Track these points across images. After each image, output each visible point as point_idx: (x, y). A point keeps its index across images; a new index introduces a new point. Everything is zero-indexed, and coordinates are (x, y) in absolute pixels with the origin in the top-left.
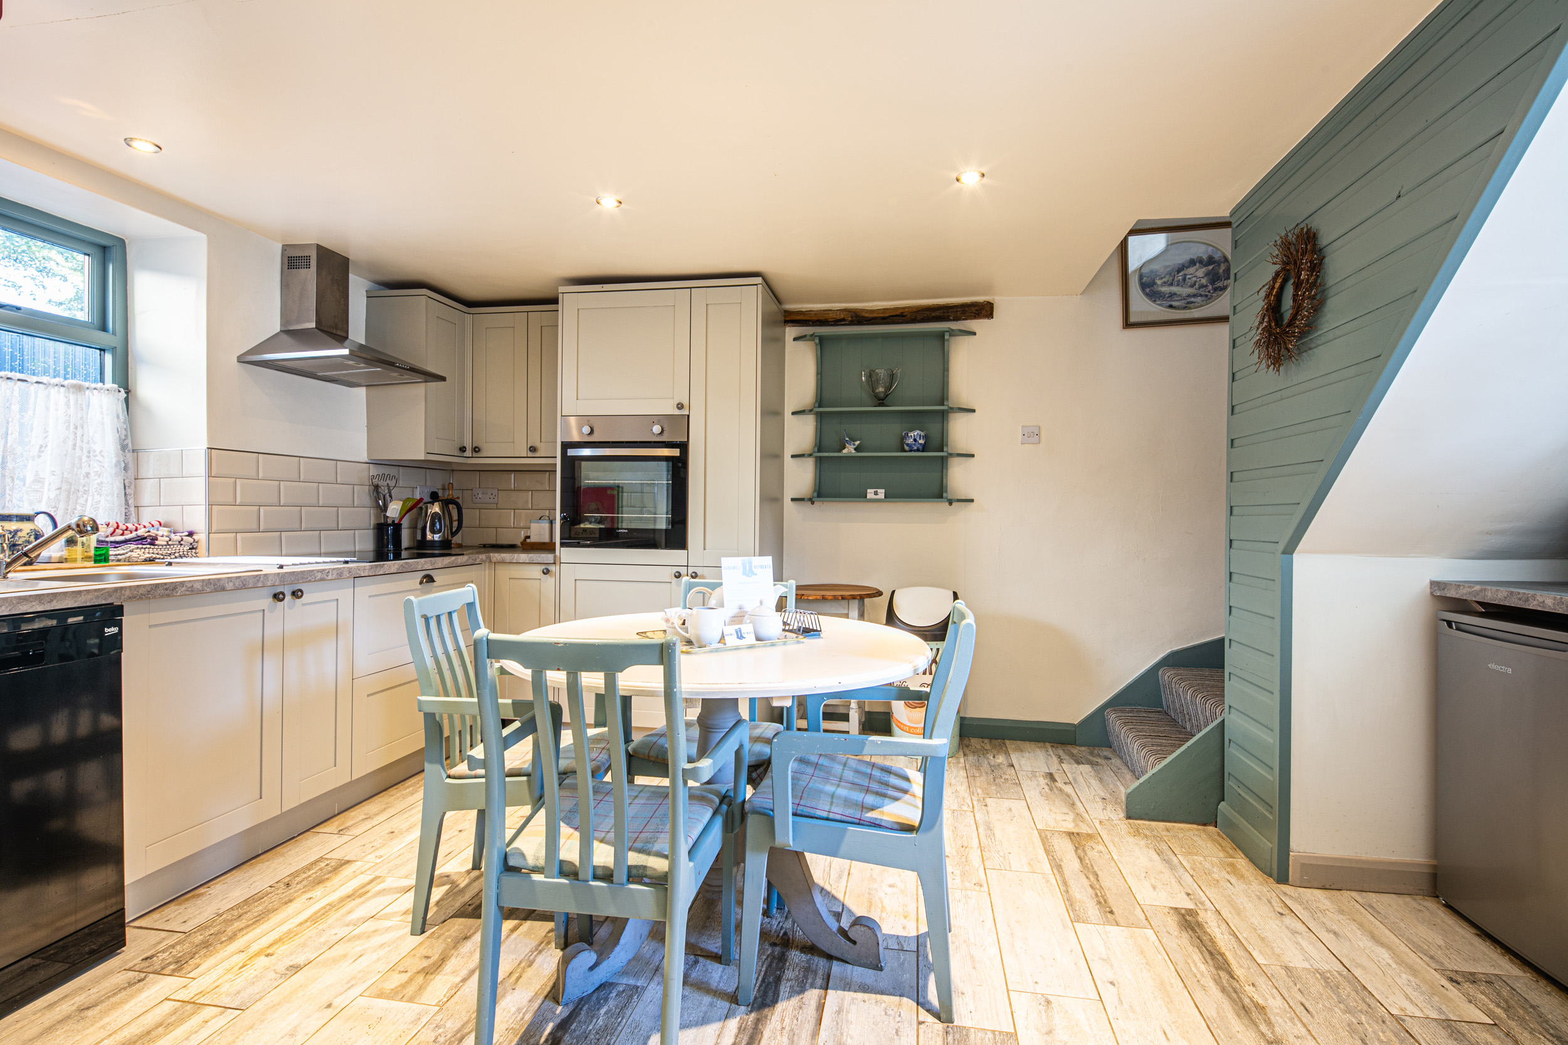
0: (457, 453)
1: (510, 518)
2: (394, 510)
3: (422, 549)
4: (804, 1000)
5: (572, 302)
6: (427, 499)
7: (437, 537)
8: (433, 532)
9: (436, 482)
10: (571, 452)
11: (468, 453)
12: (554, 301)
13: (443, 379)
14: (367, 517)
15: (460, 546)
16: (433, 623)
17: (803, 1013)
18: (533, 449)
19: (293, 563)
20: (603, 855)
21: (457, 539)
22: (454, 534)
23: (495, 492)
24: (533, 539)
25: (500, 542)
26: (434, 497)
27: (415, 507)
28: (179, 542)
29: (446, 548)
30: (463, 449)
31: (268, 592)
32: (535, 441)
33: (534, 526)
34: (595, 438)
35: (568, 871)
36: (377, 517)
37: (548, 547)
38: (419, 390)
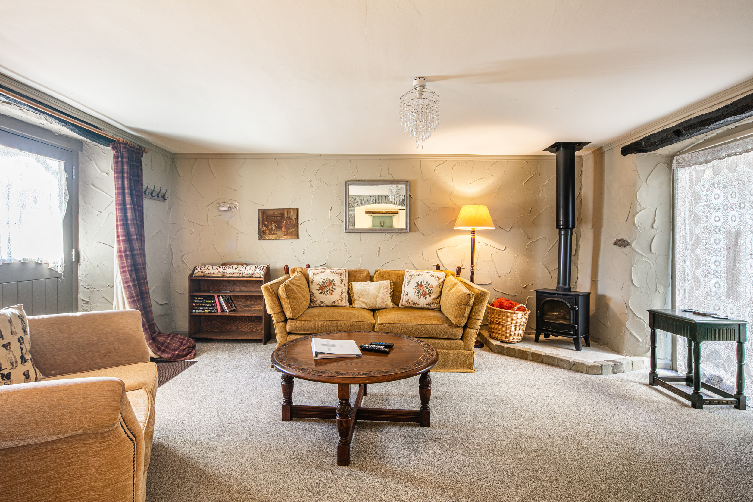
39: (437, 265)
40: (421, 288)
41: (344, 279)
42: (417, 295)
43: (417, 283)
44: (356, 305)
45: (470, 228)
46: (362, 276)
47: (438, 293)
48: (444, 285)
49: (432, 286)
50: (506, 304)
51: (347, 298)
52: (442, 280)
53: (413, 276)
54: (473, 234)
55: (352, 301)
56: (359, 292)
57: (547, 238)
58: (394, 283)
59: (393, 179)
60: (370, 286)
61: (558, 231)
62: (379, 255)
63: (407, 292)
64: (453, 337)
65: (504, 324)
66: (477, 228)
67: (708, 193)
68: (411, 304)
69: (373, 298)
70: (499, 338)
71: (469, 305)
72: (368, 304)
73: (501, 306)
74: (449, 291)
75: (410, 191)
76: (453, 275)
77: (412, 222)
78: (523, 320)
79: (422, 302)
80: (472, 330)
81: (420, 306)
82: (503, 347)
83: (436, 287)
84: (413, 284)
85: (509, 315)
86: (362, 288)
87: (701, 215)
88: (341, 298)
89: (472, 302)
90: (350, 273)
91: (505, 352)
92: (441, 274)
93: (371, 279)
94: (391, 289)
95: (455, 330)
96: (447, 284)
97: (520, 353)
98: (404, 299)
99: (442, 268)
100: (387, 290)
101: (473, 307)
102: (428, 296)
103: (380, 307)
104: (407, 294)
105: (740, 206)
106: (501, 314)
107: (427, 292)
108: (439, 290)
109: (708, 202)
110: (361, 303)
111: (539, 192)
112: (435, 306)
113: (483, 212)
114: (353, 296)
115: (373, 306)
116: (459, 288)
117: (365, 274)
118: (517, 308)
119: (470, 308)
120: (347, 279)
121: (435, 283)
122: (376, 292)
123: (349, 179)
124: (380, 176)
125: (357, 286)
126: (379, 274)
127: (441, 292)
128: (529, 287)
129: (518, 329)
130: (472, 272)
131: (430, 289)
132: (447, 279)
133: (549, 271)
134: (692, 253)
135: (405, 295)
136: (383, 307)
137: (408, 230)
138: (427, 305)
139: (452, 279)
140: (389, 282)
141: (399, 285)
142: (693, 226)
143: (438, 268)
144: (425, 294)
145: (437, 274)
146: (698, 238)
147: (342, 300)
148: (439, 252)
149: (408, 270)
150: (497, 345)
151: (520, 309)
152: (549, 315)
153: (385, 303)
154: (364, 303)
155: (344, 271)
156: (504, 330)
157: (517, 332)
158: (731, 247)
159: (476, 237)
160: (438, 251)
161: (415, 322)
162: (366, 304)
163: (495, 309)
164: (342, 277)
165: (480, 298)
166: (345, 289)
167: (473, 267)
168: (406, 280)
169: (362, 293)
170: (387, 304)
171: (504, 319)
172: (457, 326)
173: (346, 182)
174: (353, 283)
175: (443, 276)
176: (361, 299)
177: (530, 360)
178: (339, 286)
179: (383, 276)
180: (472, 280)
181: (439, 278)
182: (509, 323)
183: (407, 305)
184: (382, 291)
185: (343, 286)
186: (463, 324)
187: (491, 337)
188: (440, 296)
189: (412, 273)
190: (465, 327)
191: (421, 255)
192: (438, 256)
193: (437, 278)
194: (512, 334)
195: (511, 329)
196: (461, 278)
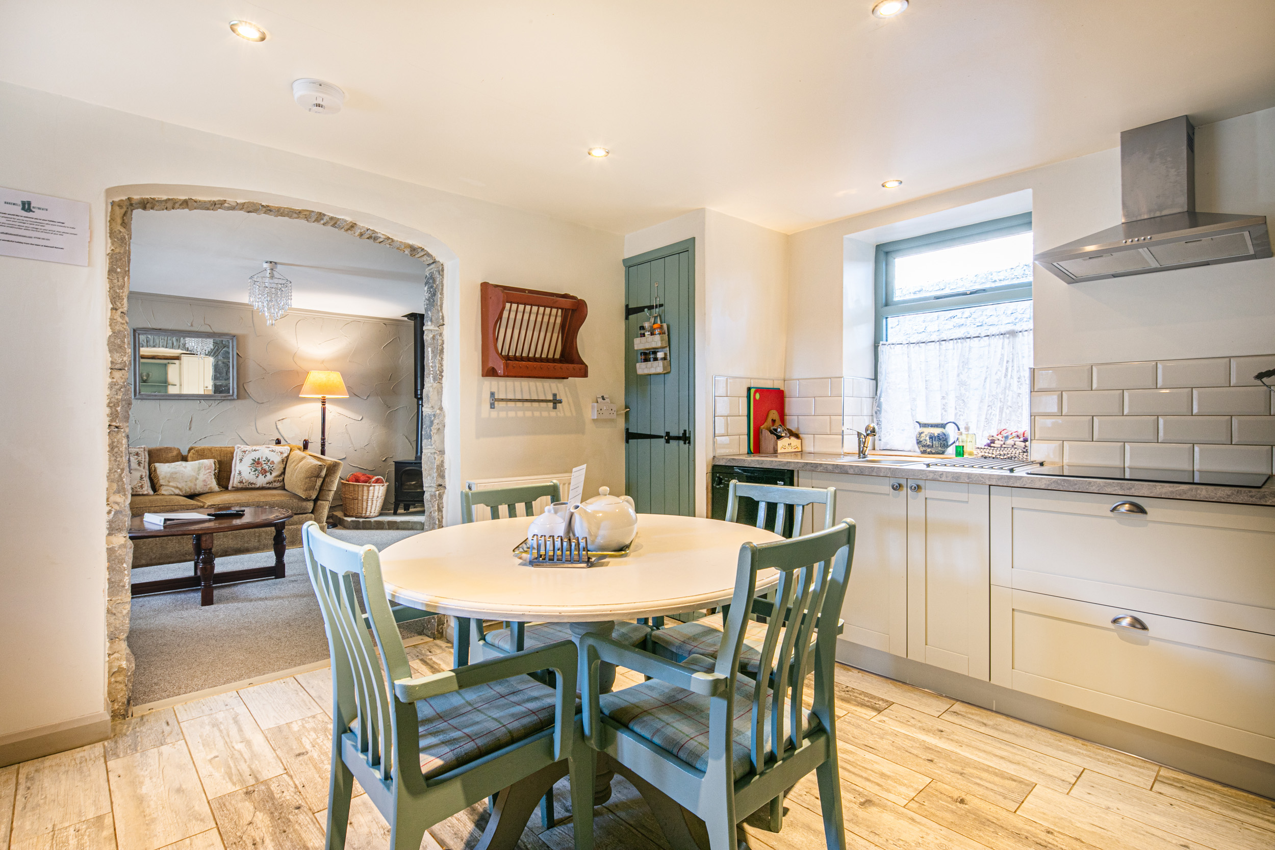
4: (459, 840)
17: (450, 832)
28: (1013, 446)
31: (887, 482)
39: (278, 439)
40: (259, 465)
41: (143, 460)
42: (254, 473)
43: (253, 460)
44: (164, 491)
45: (320, 396)
46: (170, 455)
47: (282, 470)
48: (289, 460)
49: (273, 462)
50: (362, 478)
51: (149, 484)
52: (286, 455)
53: (247, 452)
54: (324, 403)
55: (157, 486)
56: (169, 475)
57: (408, 407)
58: (220, 463)
59: (211, 331)
60: (185, 467)
61: (416, 400)
62: (190, 429)
63: (240, 471)
64: (302, 512)
65: (360, 498)
66: (327, 396)
68: (245, 484)
69: (191, 481)
70: (354, 514)
71: (320, 477)
72: (183, 489)
73: (357, 480)
74: (296, 465)
75: (237, 349)
76: (299, 449)
77: (241, 386)
78: (380, 492)
79: (261, 481)
80: (324, 502)
81: (258, 486)
82: (359, 521)
83: (279, 463)
84: (248, 460)
85: (365, 488)
86: (173, 470)
88: (140, 484)
89: (323, 473)
90: (151, 453)
91: (361, 526)
92: (285, 449)
93: (185, 459)
94: (215, 470)
95: (304, 504)
96: (292, 459)
97: (377, 524)
98: (235, 479)
99: (283, 442)
100: (210, 471)
101: (324, 479)
102: (268, 474)
103: (201, 491)
104: (240, 473)
106: (356, 489)
107: (267, 469)
108: (283, 466)
110: (173, 489)
111: (399, 358)
112: (277, 485)
113: (336, 378)
114: (159, 480)
115: (189, 492)
116: (308, 461)
117: (175, 453)
118: (373, 480)
119: (321, 480)
120: (147, 460)
121: (277, 459)
122: (194, 474)
123: (140, 326)
124: (192, 325)
125: (164, 469)
126: (197, 451)
127: (285, 469)
128: (388, 460)
129: (375, 502)
130: (322, 445)
131: (271, 466)
132: (292, 453)
133: (409, 442)
135: (237, 474)
136: (205, 492)
137: (235, 396)
138: (267, 483)
139: (298, 453)
140: (212, 461)
141: (226, 464)
143: (278, 442)
144: (264, 472)
145: (278, 448)
147: (142, 487)
148: (279, 424)
149: (239, 446)
150: (352, 521)
151: (377, 481)
152: (407, 485)
153: (209, 486)
154: (177, 488)
155: (142, 450)
156: (360, 505)
157: (374, 505)
159: (327, 406)
160: (277, 422)
161: (256, 500)
162: (180, 489)
163: (349, 484)
164: (140, 458)
165: (332, 468)
166: (145, 472)
167: (323, 439)
168: (238, 457)
169: (173, 477)
170: (211, 487)
171: (360, 493)
172: (307, 500)
173: (134, 331)
174: (157, 465)
175: (287, 451)
176: (171, 484)
177: (386, 529)
178: (136, 470)
179: (201, 454)
180: (323, 453)
181: (282, 453)
182: (365, 497)
183: (240, 486)
184: (203, 472)
185: (142, 468)
186: (314, 497)
187: (346, 515)
188: (284, 473)
189: (245, 449)
190: (316, 501)
191: (254, 428)
192: (277, 428)
193: (279, 454)
194: (369, 509)
195: (367, 503)
196: (309, 452)
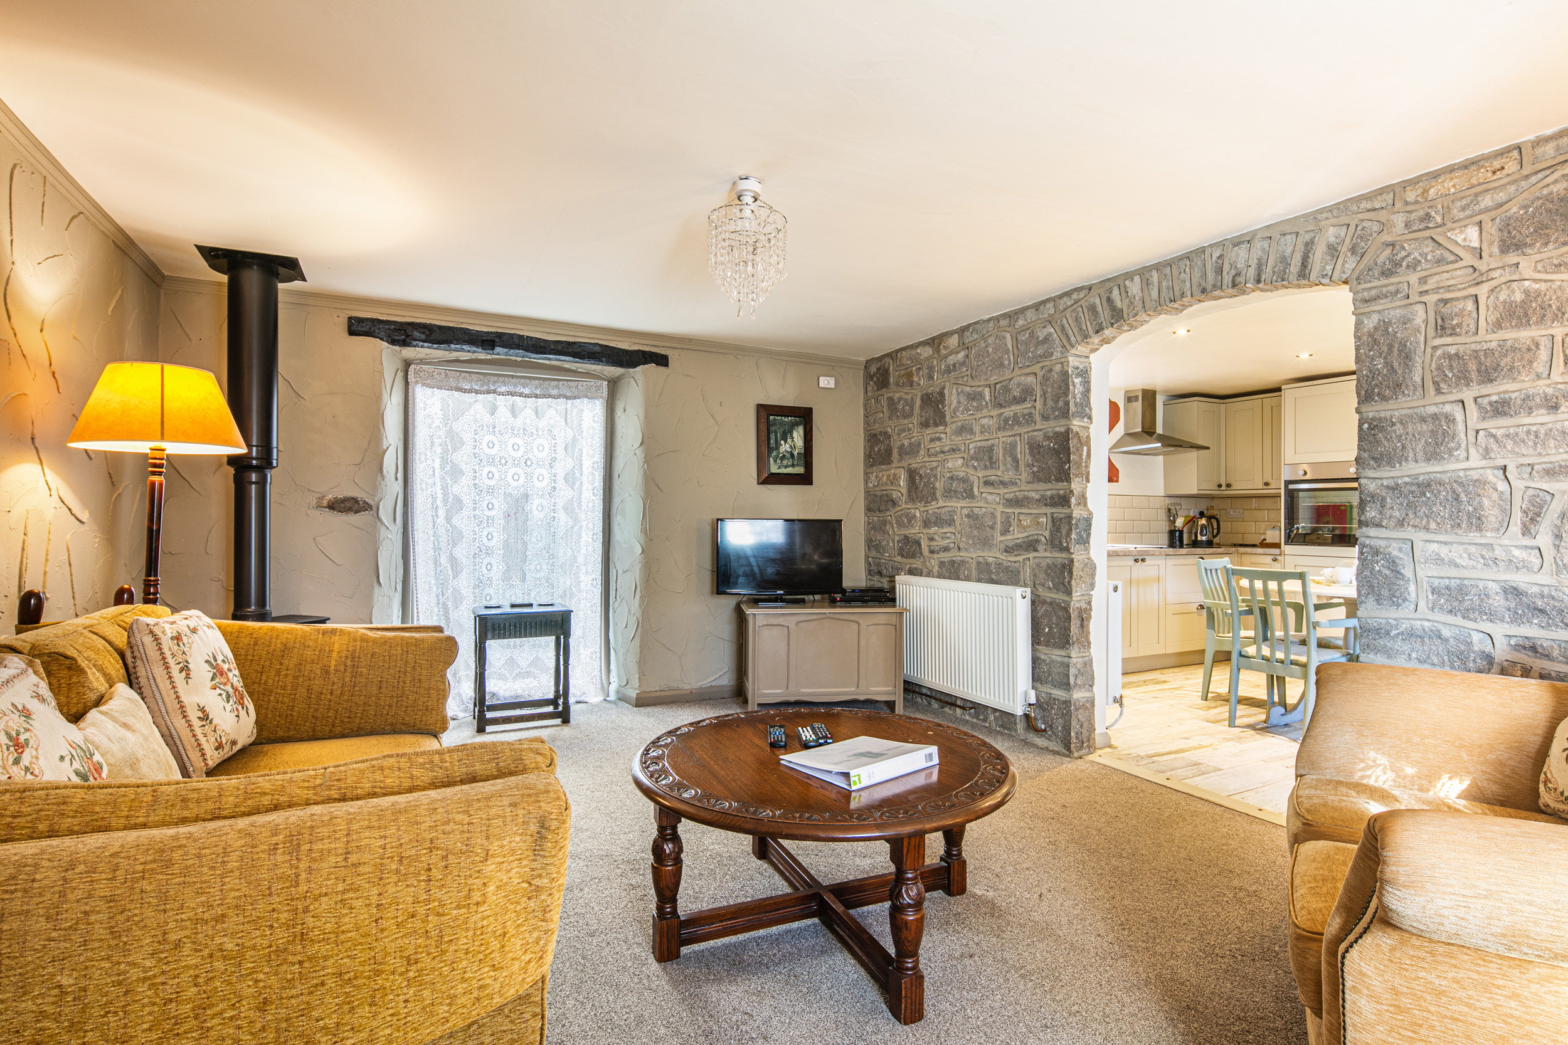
0: (1217, 488)
1: (1252, 527)
2: (1180, 523)
3: (1195, 544)
5: (1289, 395)
6: (1198, 516)
7: (1204, 538)
8: (1202, 535)
9: (1203, 506)
10: (1291, 487)
11: (1223, 488)
12: (1279, 390)
13: (1208, 448)
14: (1165, 527)
15: (1218, 544)
16: (1209, 572)
18: (1267, 484)
19: (1140, 547)
20: (1280, 655)
21: (1216, 540)
22: (1214, 537)
23: (1242, 511)
24: (1268, 541)
25: (1245, 543)
26: (1202, 514)
27: (1191, 521)
29: (1209, 544)
30: (1220, 486)
31: (1133, 558)
32: (1268, 479)
33: (1268, 532)
34: (1307, 477)
35: (1264, 658)
36: (1170, 526)
37: (1277, 546)
38: (1194, 454)
67: (477, 437)
87: (464, 466)
105: (526, 463)
109: (477, 451)
134: (448, 523)
142: (449, 481)
146: (458, 500)
158: (512, 515)
